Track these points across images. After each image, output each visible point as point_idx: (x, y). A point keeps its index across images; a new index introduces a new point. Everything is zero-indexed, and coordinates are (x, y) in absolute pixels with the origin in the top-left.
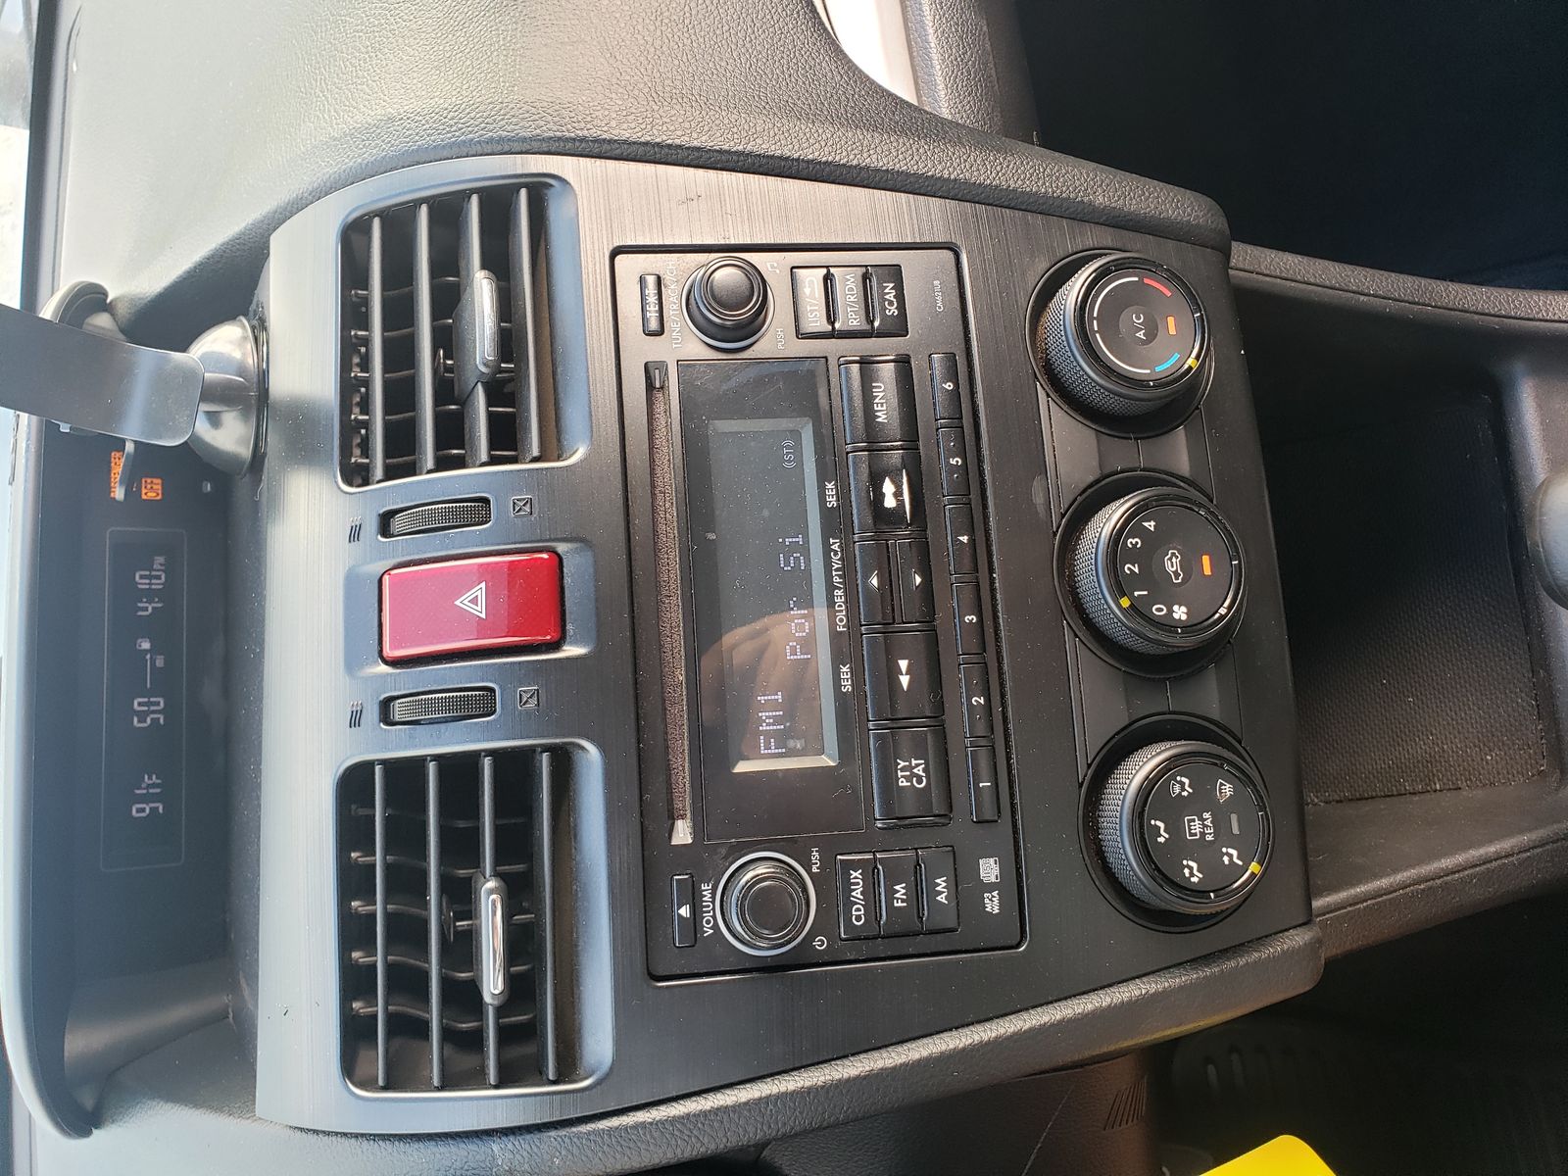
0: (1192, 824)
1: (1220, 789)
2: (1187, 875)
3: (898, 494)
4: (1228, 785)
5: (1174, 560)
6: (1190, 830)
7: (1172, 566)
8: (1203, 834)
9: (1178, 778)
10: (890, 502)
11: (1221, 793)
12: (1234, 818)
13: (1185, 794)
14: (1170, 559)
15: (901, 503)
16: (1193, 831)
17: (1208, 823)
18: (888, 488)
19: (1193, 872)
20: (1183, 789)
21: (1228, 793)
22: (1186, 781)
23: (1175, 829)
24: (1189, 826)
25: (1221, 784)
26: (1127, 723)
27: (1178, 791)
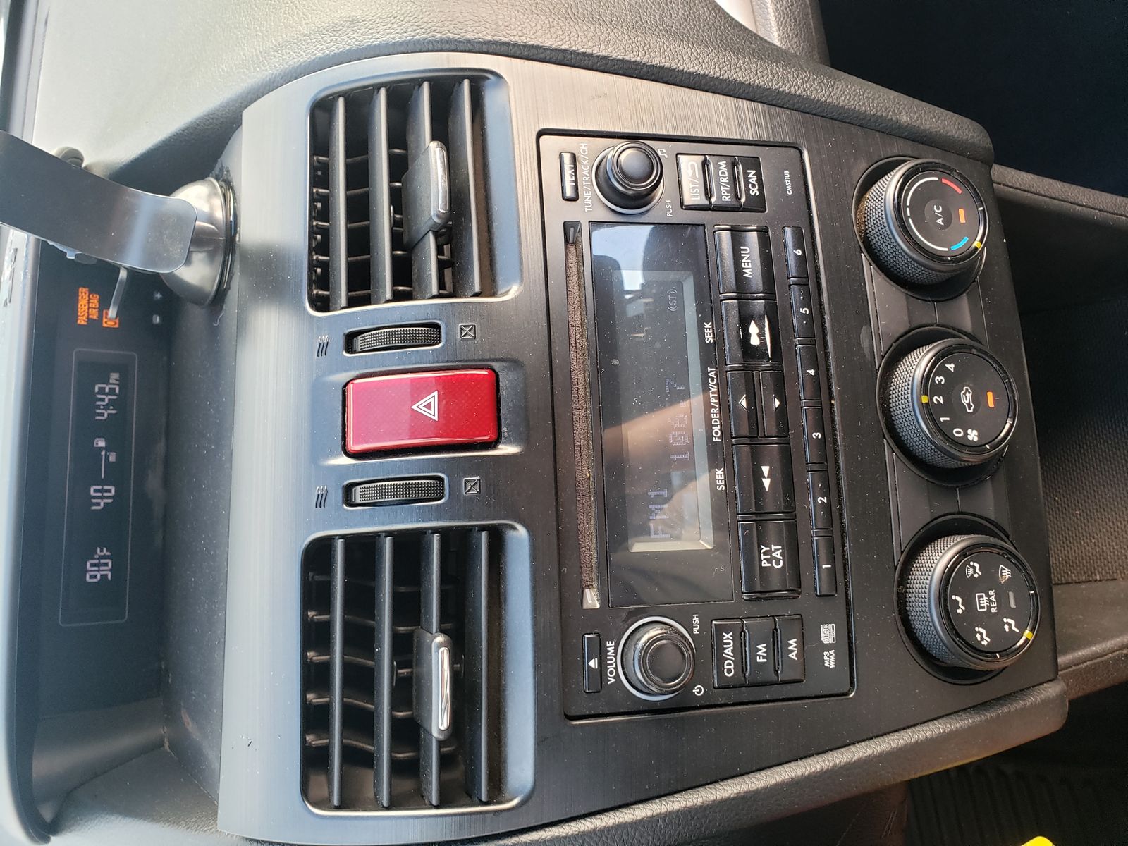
0: (981, 599)
1: (1002, 573)
2: (979, 639)
3: (761, 335)
4: (1007, 570)
5: (967, 394)
6: (980, 604)
7: (966, 400)
8: (989, 607)
9: (972, 563)
10: (755, 341)
11: (1002, 575)
12: (1011, 595)
13: (976, 575)
14: (965, 394)
15: (763, 342)
16: (982, 605)
17: (993, 598)
18: (753, 329)
19: (983, 637)
20: (975, 572)
21: (1007, 576)
22: (977, 565)
23: (969, 603)
24: (979, 601)
25: (1002, 569)
26: (930, 520)
27: (971, 574)
